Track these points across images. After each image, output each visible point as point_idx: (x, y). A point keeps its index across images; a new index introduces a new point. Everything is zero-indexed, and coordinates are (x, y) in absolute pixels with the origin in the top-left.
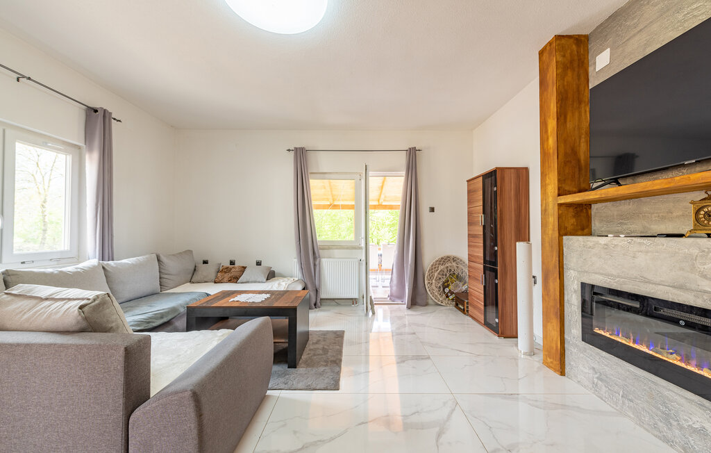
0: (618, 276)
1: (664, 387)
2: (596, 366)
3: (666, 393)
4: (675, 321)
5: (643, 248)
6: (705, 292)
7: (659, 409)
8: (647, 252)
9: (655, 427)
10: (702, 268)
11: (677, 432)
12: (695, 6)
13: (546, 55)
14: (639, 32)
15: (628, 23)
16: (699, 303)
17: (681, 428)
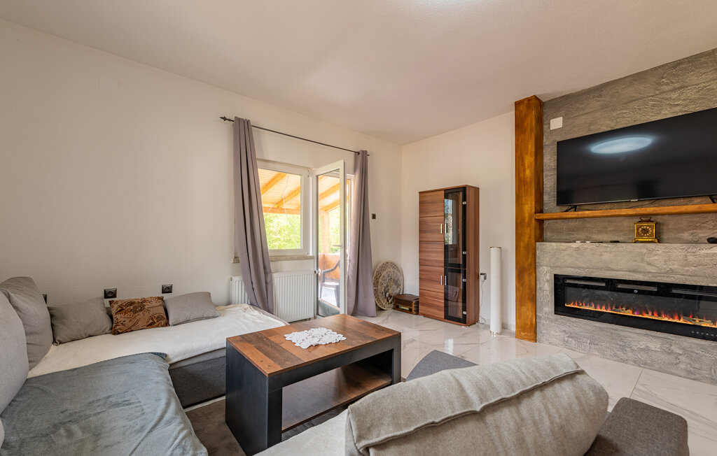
0: (588, 268)
1: (622, 331)
2: (567, 329)
3: (623, 333)
4: (631, 291)
5: (608, 249)
6: (650, 272)
7: (618, 344)
8: (611, 252)
9: (615, 355)
10: (648, 260)
11: (630, 354)
12: (624, 111)
13: (522, 108)
14: (585, 114)
15: (577, 105)
16: (646, 279)
17: (633, 350)
